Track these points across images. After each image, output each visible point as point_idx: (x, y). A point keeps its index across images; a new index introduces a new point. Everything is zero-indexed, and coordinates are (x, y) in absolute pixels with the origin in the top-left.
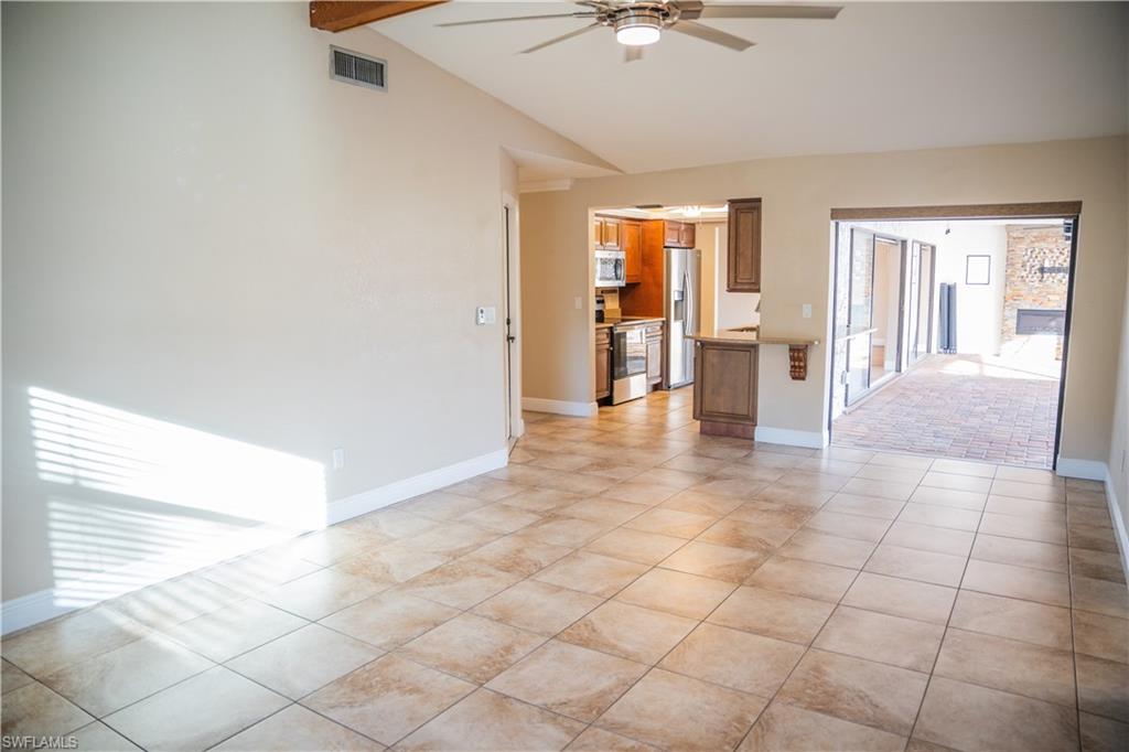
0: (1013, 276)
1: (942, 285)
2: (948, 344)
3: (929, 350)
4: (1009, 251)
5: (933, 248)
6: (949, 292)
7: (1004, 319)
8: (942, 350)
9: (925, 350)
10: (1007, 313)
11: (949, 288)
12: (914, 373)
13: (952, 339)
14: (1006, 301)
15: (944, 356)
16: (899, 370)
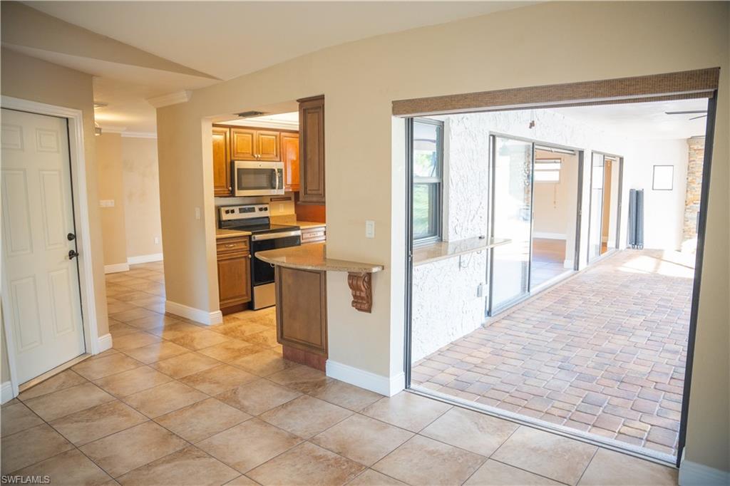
0: (693, 183)
1: (631, 191)
2: (636, 240)
3: (617, 246)
4: (690, 162)
5: (621, 159)
6: (637, 197)
7: (686, 220)
8: (630, 246)
9: (614, 246)
10: (688, 215)
11: (638, 193)
12: (593, 271)
13: (640, 237)
14: (687, 205)
15: (631, 251)
16: (577, 268)
